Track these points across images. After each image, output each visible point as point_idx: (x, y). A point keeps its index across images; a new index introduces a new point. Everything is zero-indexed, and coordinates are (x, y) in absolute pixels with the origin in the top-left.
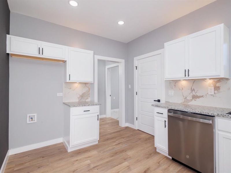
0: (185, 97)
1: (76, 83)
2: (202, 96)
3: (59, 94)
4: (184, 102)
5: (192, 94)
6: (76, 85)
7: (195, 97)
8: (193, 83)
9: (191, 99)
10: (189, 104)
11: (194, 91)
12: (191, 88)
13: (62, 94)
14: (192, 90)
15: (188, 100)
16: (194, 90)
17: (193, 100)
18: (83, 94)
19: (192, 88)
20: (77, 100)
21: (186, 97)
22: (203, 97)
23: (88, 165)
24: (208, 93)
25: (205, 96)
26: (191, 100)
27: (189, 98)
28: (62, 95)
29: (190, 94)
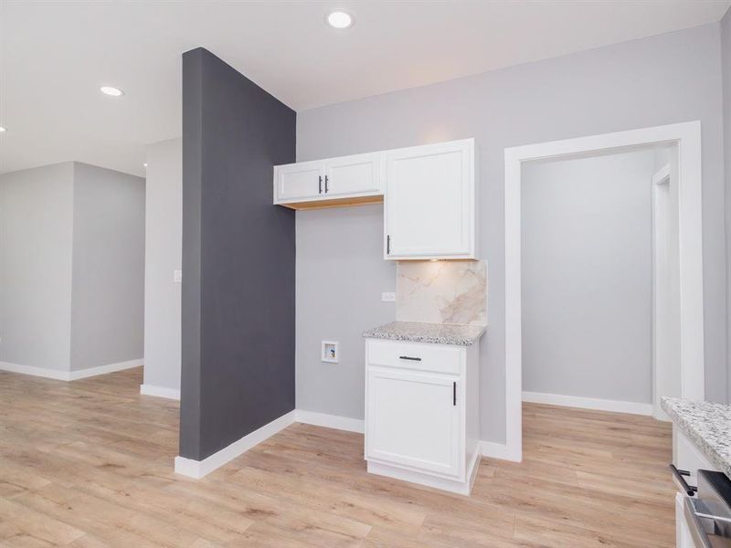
1: (428, 260)
3: (388, 296)
6: (435, 269)
13: (393, 294)
18: (458, 299)
20: (437, 320)
23: (351, 539)
28: (394, 300)
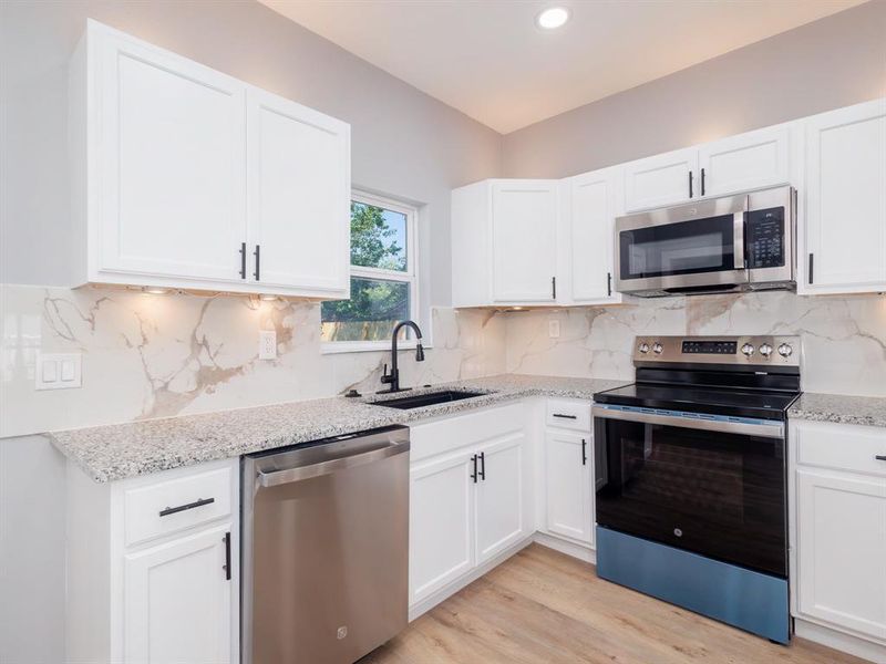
0: (159, 385)
2: (240, 369)
4: (154, 411)
5: (194, 366)
7: (209, 378)
8: (203, 310)
9: (193, 387)
10: (179, 416)
11: (204, 349)
12: (194, 337)
14: (198, 344)
15: (180, 395)
16: (205, 343)
17: (203, 394)
19: (197, 333)
21: (167, 384)
22: (243, 374)
24: (258, 356)
25: (249, 366)
26: (194, 394)
27: (182, 385)
29: (186, 363)
